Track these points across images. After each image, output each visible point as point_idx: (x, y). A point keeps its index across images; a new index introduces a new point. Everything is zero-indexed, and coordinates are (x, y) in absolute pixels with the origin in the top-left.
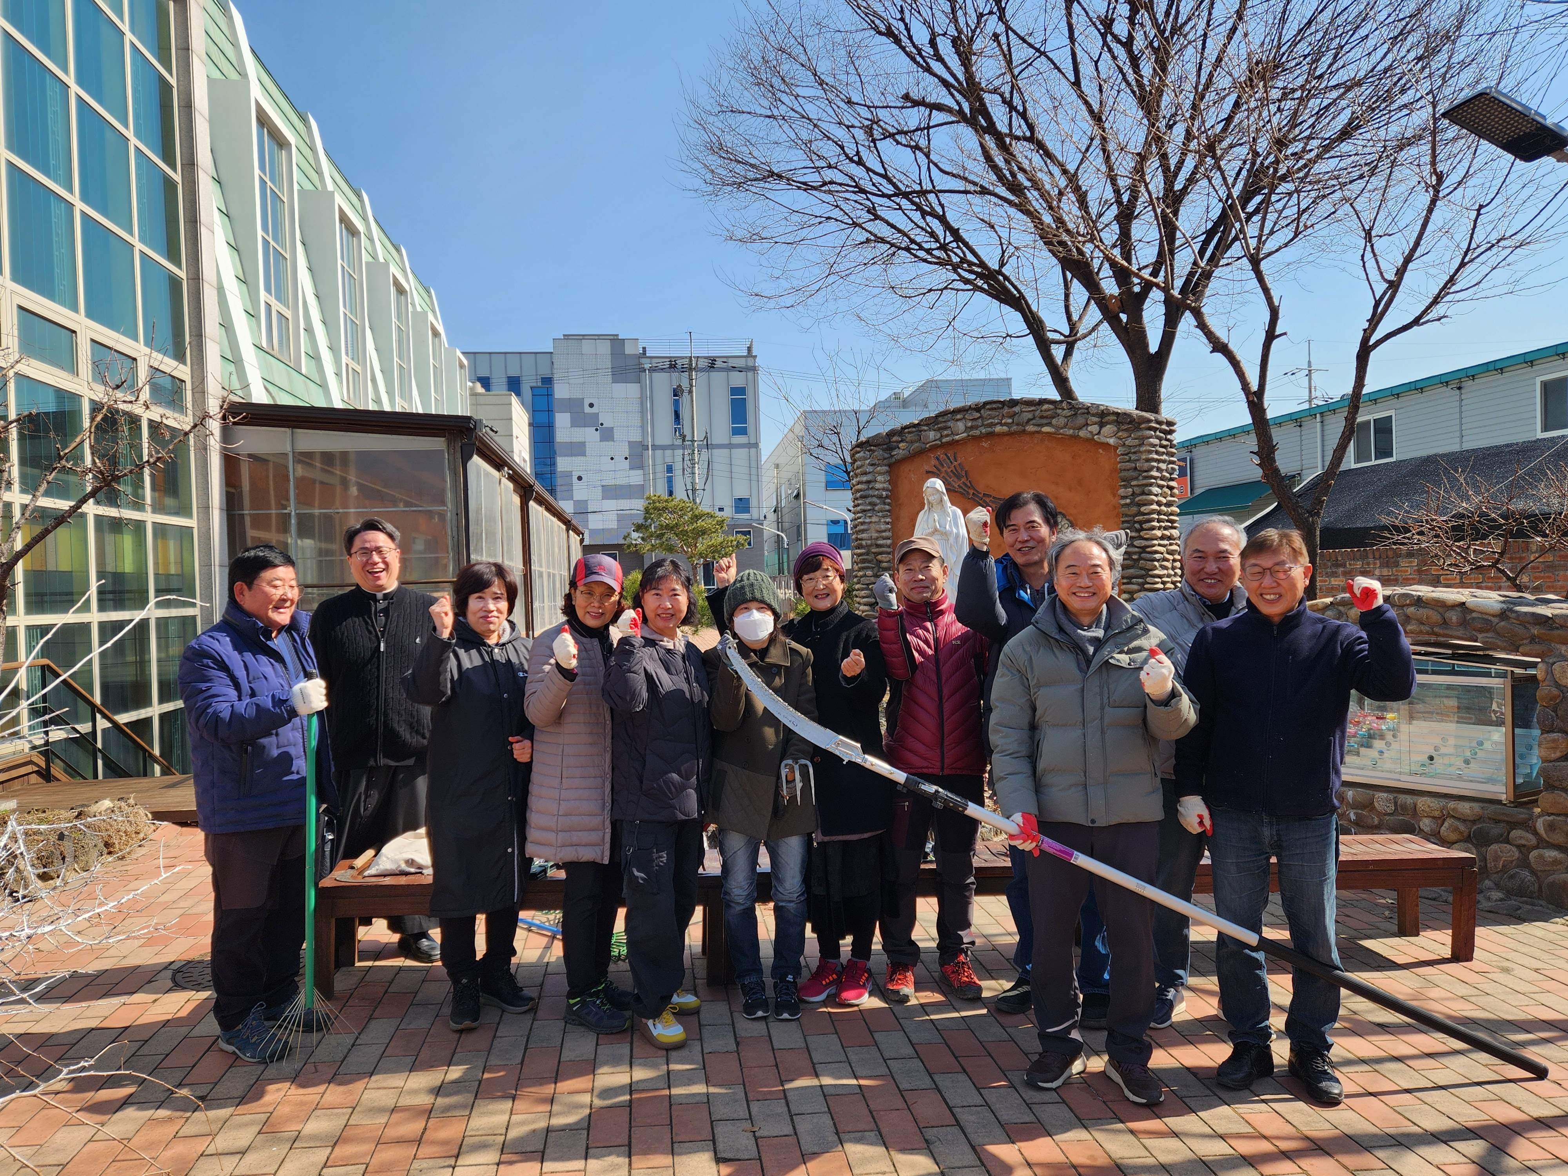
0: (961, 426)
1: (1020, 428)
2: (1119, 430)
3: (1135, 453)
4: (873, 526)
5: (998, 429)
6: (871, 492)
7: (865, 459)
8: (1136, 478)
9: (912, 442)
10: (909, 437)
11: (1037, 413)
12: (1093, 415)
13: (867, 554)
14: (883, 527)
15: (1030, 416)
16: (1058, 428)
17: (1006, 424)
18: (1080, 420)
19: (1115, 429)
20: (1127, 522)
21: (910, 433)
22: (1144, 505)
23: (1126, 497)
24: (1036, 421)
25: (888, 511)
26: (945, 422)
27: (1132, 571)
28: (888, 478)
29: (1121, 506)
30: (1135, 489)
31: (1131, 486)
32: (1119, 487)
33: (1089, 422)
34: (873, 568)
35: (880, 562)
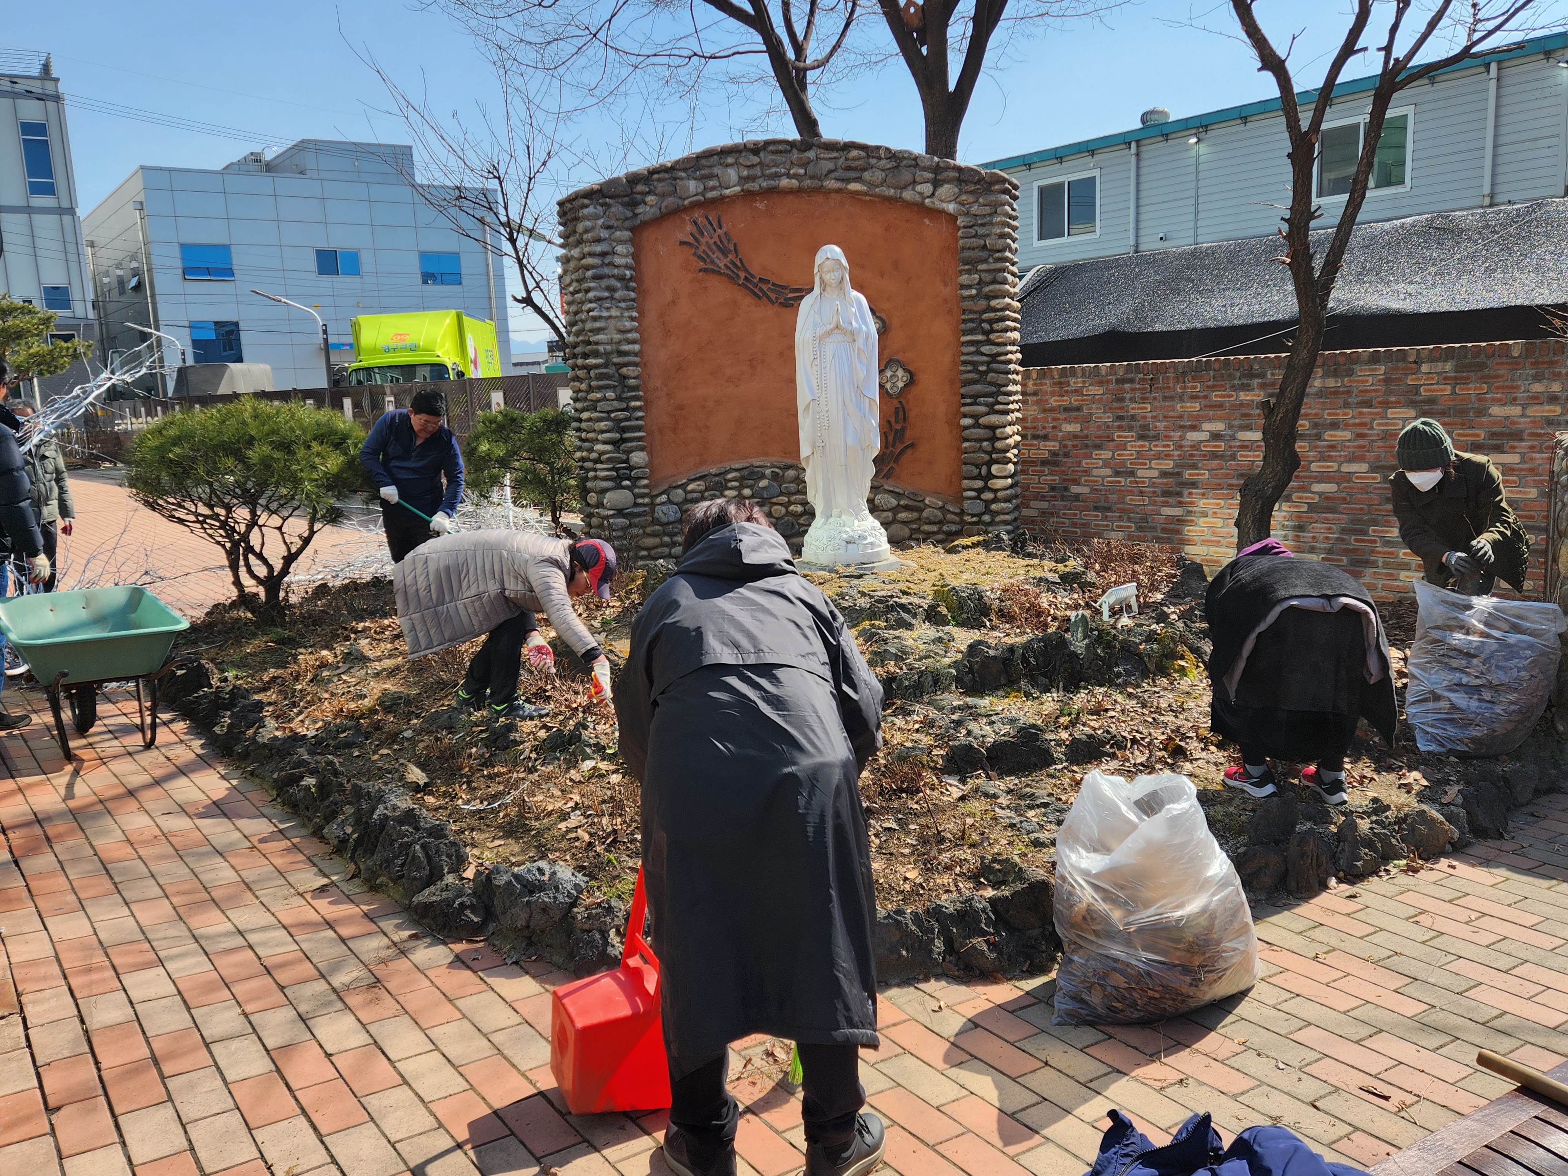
0: (732, 174)
1: (815, 183)
2: (961, 192)
3: (983, 225)
4: (612, 323)
5: (784, 182)
6: (606, 270)
7: (597, 217)
8: (985, 261)
9: (663, 195)
10: (660, 187)
11: (841, 162)
12: (924, 169)
13: (606, 365)
14: (628, 324)
15: (831, 165)
16: (870, 184)
17: (796, 176)
18: (906, 176)
19: (956, 190)
20: (972, 321)
21: (659, 180)
22: (996, 297)
23: (969, 287)
24: (839, 173)
25: (633, 300)
26: (710, 167)
27: (978, 388)
28: (632, 250)
29: (964, 298)
30: (983, 275)
31: (977, 271)
32: (961, 272)
33: (918, 179)
34: (615, 387)
35: (625, 377)
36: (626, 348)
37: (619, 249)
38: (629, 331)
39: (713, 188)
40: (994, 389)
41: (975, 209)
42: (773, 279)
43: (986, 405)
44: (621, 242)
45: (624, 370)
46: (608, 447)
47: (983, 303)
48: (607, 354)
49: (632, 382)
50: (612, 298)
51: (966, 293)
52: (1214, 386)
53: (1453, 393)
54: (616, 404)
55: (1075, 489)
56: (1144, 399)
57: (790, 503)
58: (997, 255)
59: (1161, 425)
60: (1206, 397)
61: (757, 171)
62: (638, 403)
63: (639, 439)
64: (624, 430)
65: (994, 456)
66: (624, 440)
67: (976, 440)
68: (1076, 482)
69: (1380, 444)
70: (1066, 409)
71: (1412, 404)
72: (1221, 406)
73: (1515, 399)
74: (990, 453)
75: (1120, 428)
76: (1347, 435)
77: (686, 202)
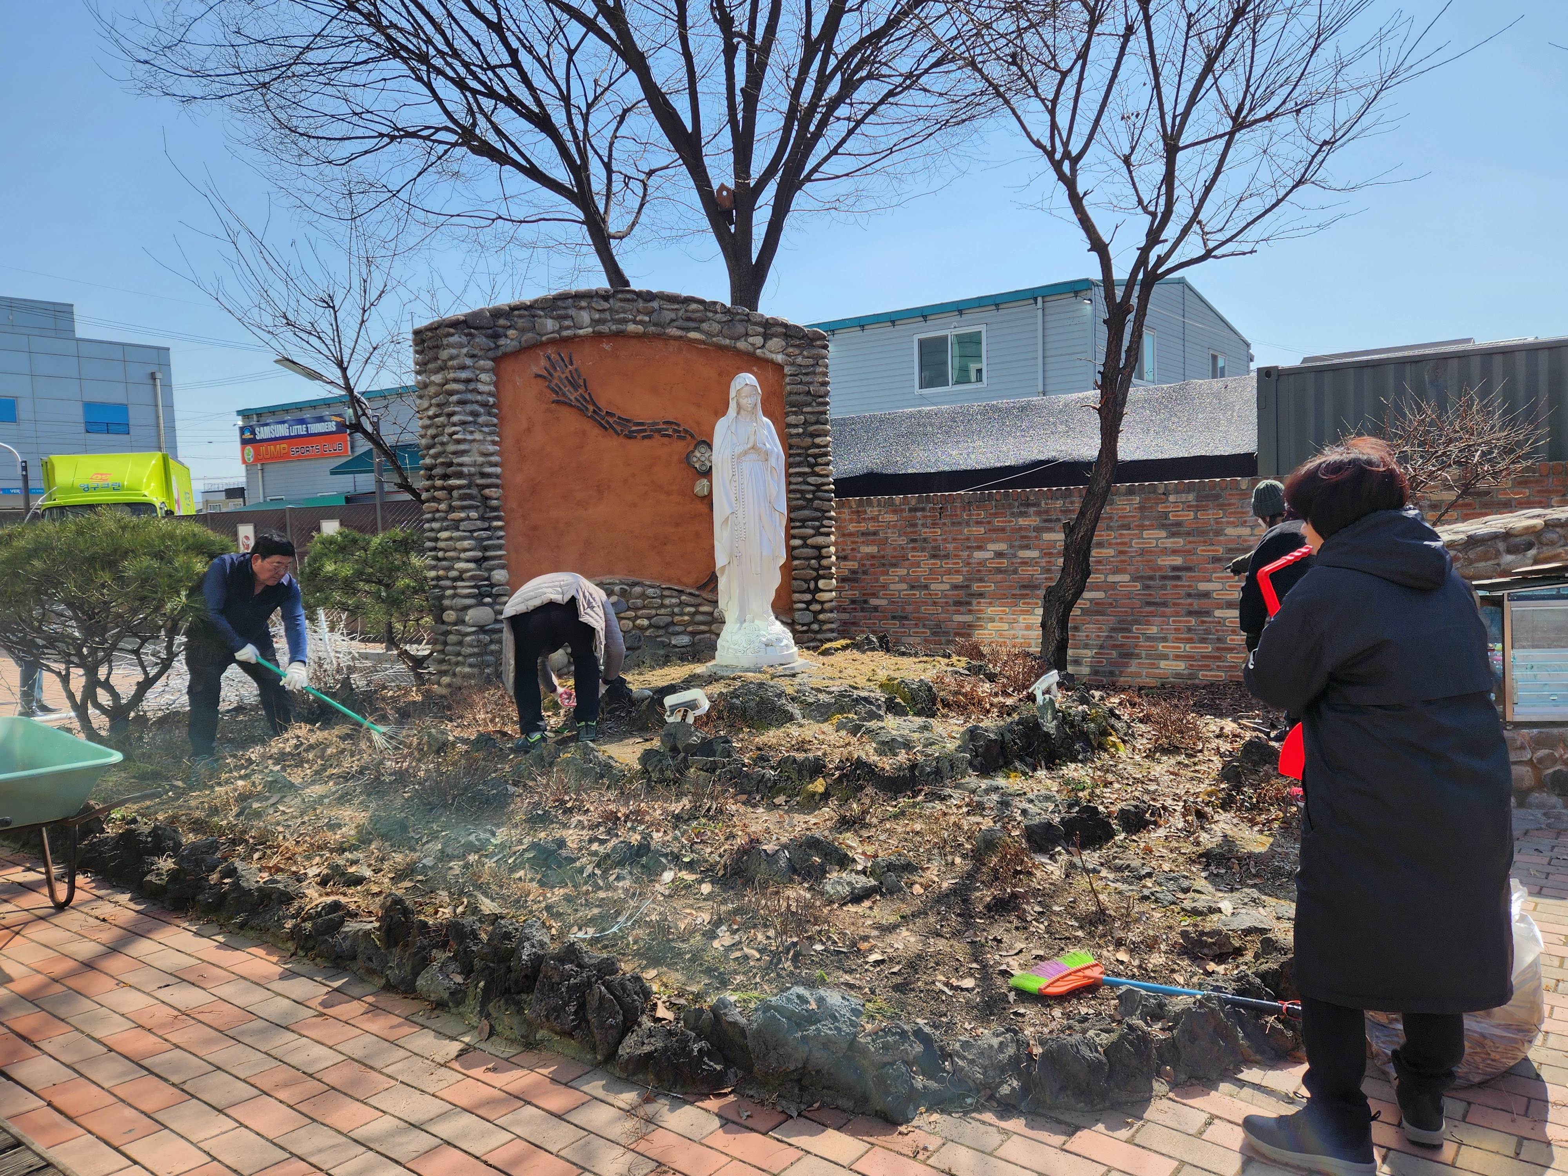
0: (585, 317)
1: (658, 330)
2: (788, 345)
3: (805, 374)
4: (475, 446)
5: (631, 327)
6: (470, 396)
7: (461, 346)
8: (810, 405)
11: (681, 313)
12: (756, 324)
13: (469, 486)
14: (492, 448)
15: (673, 315)
16: (708, 334)
17: (641, 323)
18: (740, 329)
19: (784, 343)
20: (799, 455)
21: (520, 316)
22: (819, 436)
23: (796, 426)
24: (680, 323)
25: (495, 425)
26: (566, 308)
27: (806, 513)
28: (494, 378)
29: (791, 436)
30: (808, 416)
31: (802, 413)
32: (787, 414)
33: (750, 332)
34: (477, 507)
35: (487, 498)
36: (488, 470)
37: (483, 377)
38: (492, 454)
39: (568, 328)
40: (819, 514)
41: (799, 360)
42: (618, 413)
43: (813, 528)
44: (484, 370)
45: (487, 491)
46: (471, 565)
47: (808, 440)
48: (471, 475)
49: (494, 503)
50: (475, 423)
51: (794, 431)
52: (996, 514)
53: (1196, 518)
54: (479, 524)
55: (874, 602)
56: (934, 525)
57: (637, 617)
58: (820, 400)
59: (950, 546)
60: (989, 523)
61: (607, 315)
62: (500, 523)
63: (500, 557)
64: (486, 549)
65: (821, 572)
66: (485, 559)
67: (805, 559)
68: (874, 595)
69: (1139, 559)
70: (863, 534)
71: (1163, 526)
72: (1003, 530)
73: (1245, 522)
74: (817, 570)
75: (914, 549)
76: (1110, 552)
77: (544, 338)
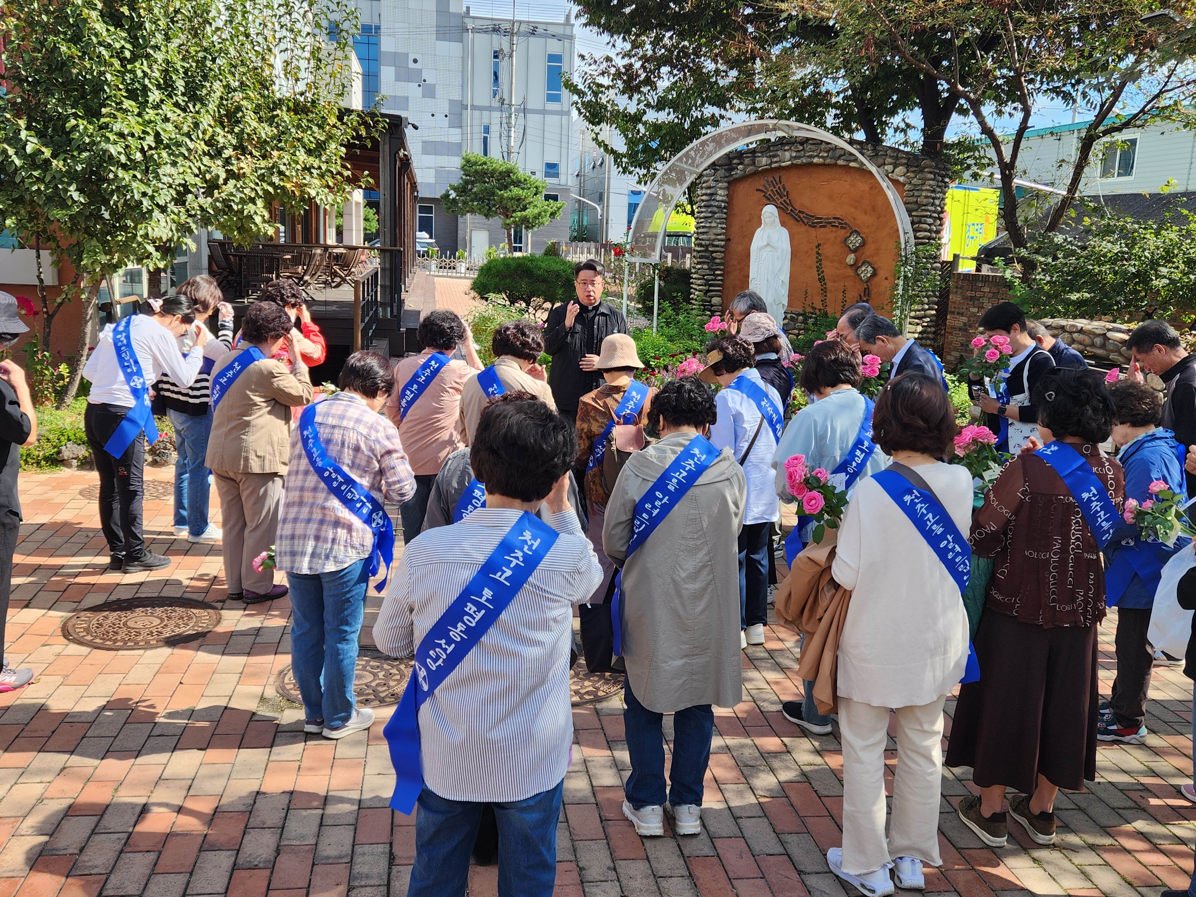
0: (787, 155)
1: (833, 162)
5: (816, 160)
9: (747, 165)
10: (746, 160)
17: (822, 157)
19: (905, 170)
21: (745, 157)
24: (846, 157)
25: (724, 219)
28: (727, 193)
30: (915, 218)
33: (886, 162)
34: (709, 263)
35: (715, 258)
36: (716, 243)
37: (720, 192)
38: (720, 235)
39: (776, 162)
41: (914, 181)
42: (806, 212)
44: (721, 188)
45: (714, 255)
48: (706, 246)
49: (718, 261)
50: (713, 217)
54: (708, 272)
61: (801, 154)
62: (720, 272)
63: (718, 291)
64: (711, 285)
66: (710, 291)
77: (761, 169)
